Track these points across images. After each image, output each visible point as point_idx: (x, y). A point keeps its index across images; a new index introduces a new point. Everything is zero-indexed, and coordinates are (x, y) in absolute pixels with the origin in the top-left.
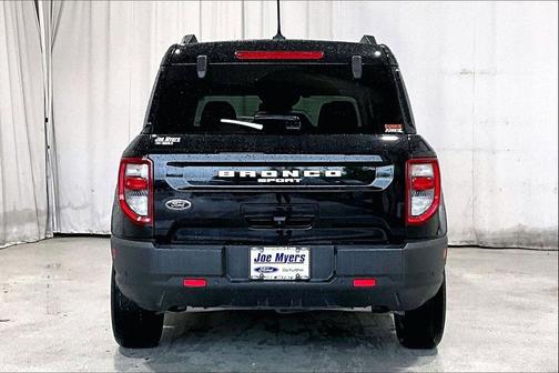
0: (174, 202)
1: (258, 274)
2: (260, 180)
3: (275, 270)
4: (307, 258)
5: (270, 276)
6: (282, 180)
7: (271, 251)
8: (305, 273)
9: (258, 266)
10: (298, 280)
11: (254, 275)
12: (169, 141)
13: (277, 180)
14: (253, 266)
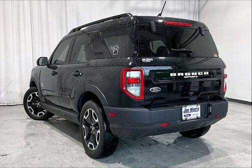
0: (154, 88)
1: (185, 118)
2: (185, 77)
3: (190, 115)
4: (200, 109)
5: (189, 118)
6: (192, 77)
7: (189, 107)
8: (199, 116)
9: (185, 114)
10: (198, 118)
11: (184, 118)
12: (148, 60)
13: (190, 77)
14: (183, 114)
